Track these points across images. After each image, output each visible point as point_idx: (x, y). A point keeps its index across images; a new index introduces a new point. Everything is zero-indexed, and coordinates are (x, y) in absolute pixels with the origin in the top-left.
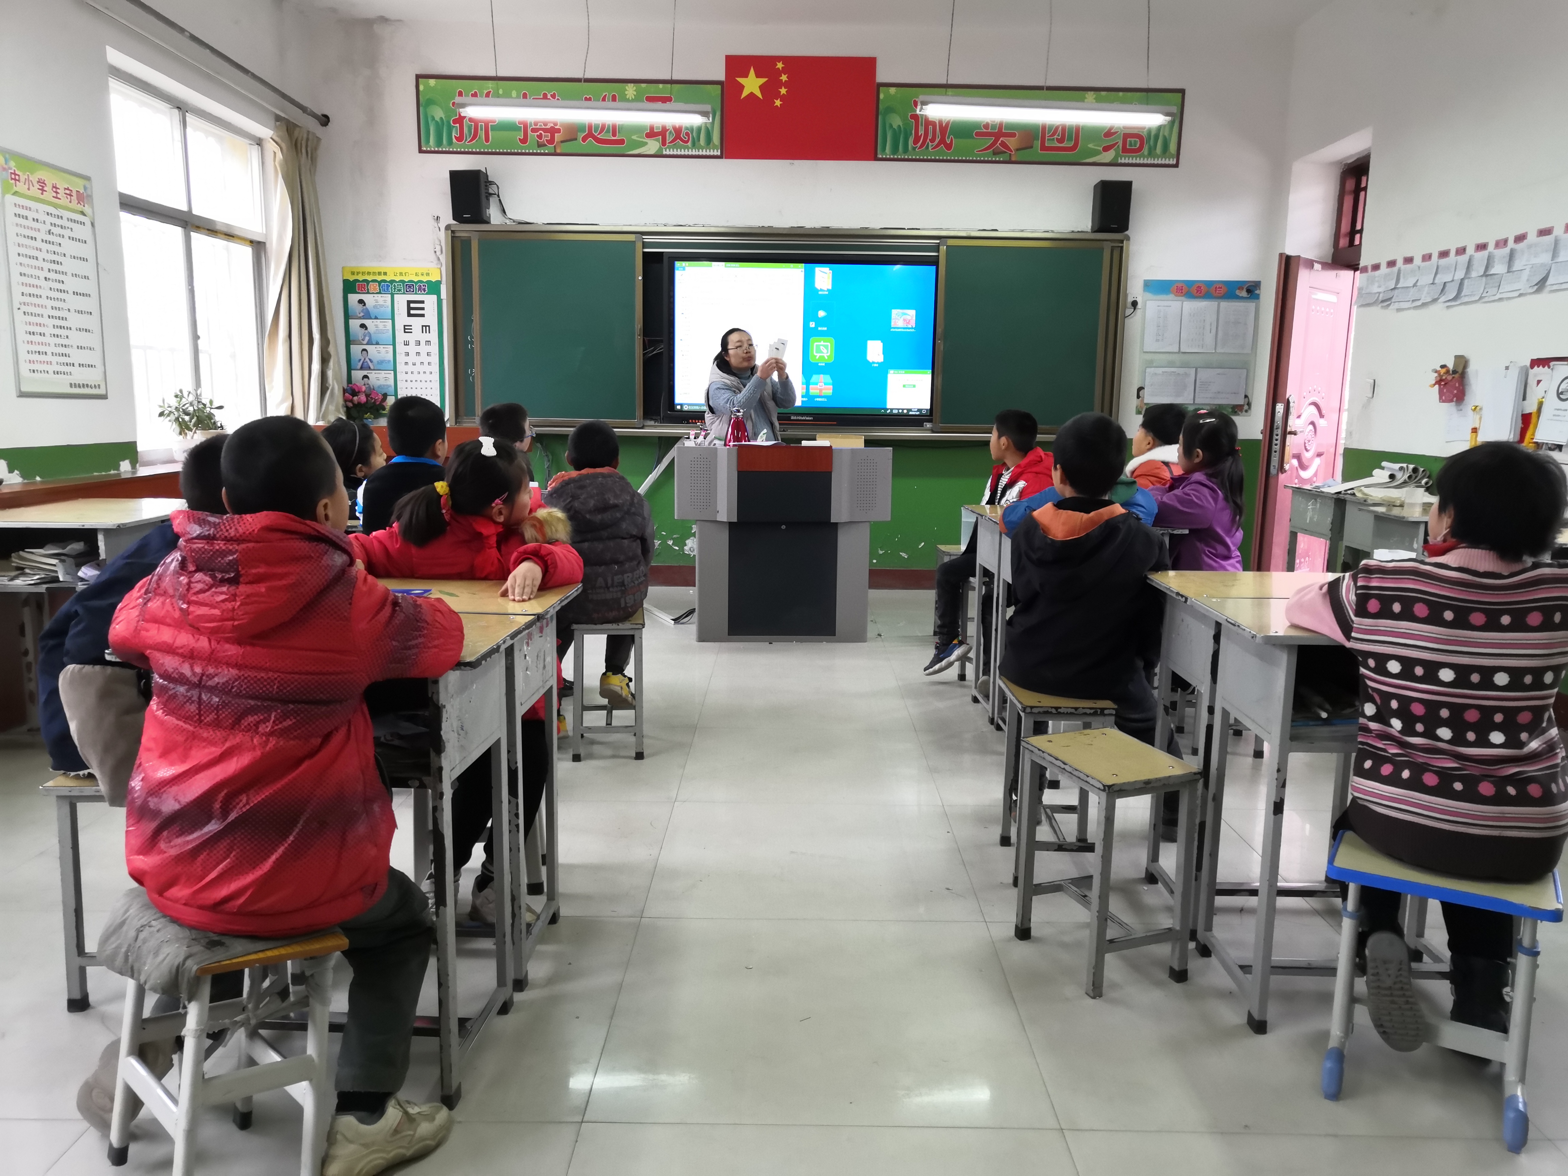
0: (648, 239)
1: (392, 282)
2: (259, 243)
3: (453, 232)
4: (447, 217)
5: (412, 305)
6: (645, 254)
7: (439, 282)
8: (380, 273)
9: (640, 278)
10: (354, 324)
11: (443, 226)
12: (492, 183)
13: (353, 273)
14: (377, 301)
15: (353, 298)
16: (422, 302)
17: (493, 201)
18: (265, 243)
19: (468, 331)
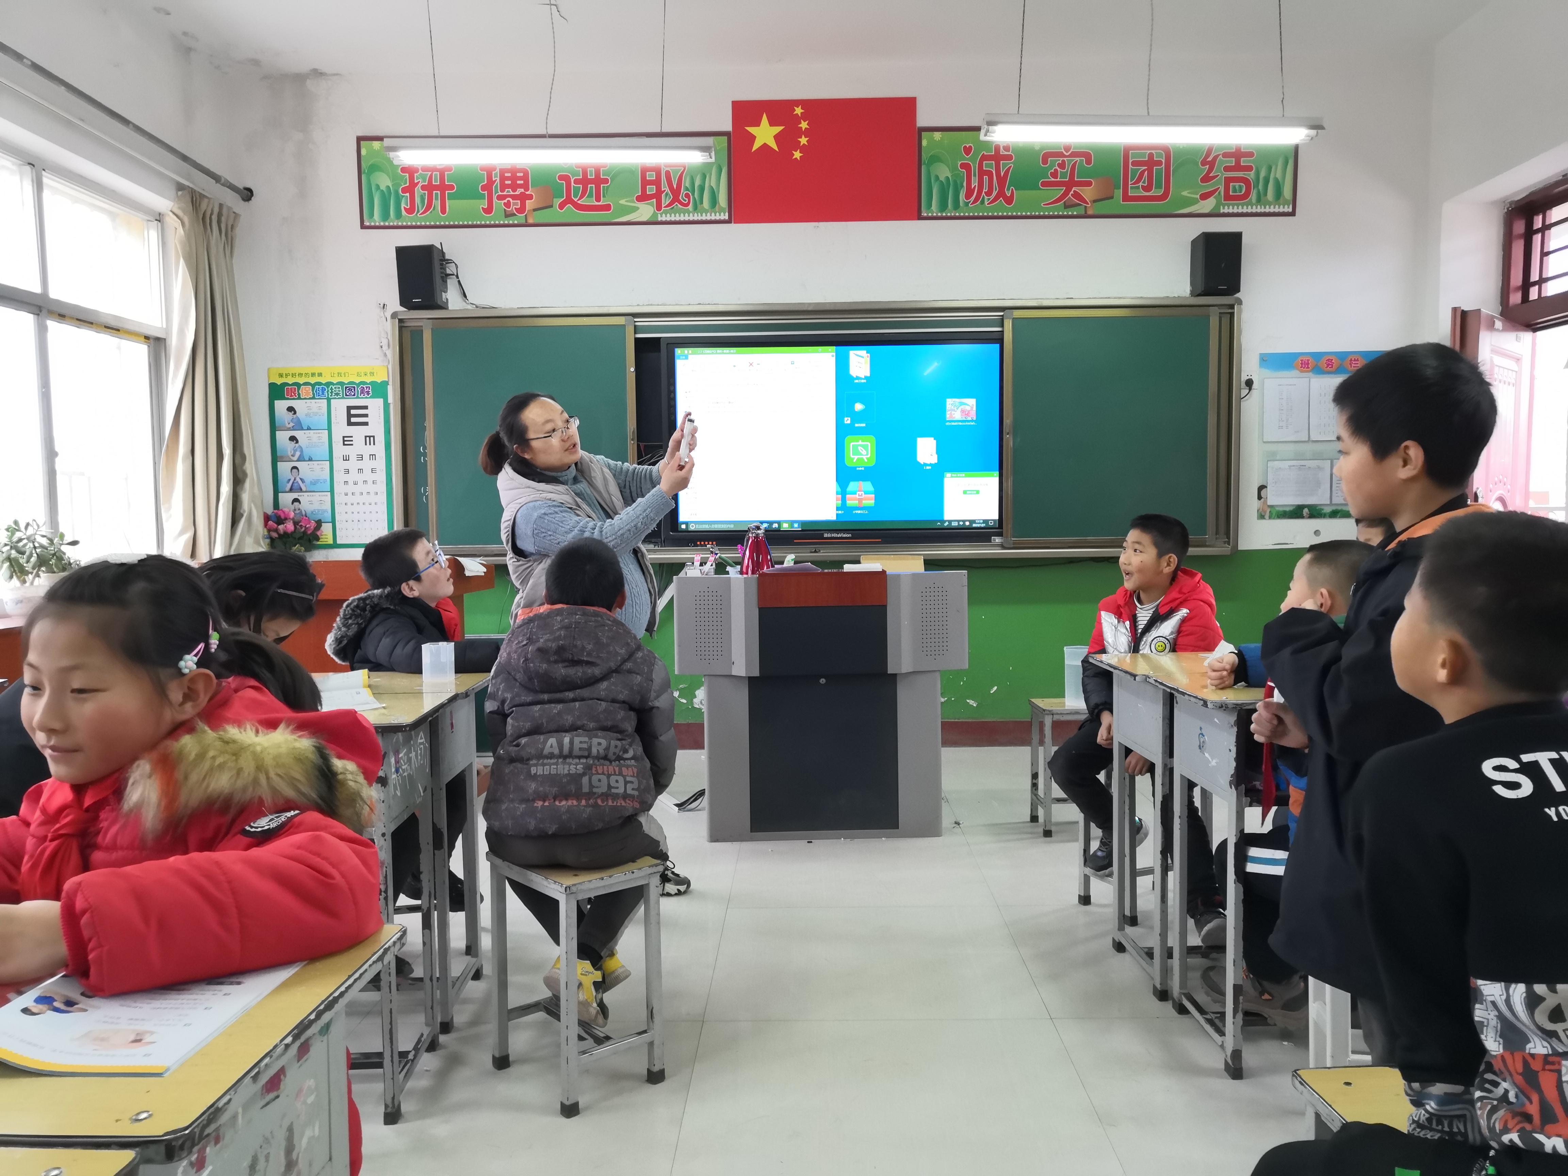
0: (641, 322)
1: (328, 384)
2: (158, 339)
3: (401, 321)
4: (394, 304)
5: (353, 412)
6: (637, 340)
7: (387, 383)
8: (313, 375)
9: (632, 369)
10: (282, 437)
11: (388, 314)
12: (449, 261)
13: (281, 375)
14: (309, 408)
15: (281, 406)
16: (366, 408)
17: (451, 283)
18: (165, 339)
19: (420, 440)
